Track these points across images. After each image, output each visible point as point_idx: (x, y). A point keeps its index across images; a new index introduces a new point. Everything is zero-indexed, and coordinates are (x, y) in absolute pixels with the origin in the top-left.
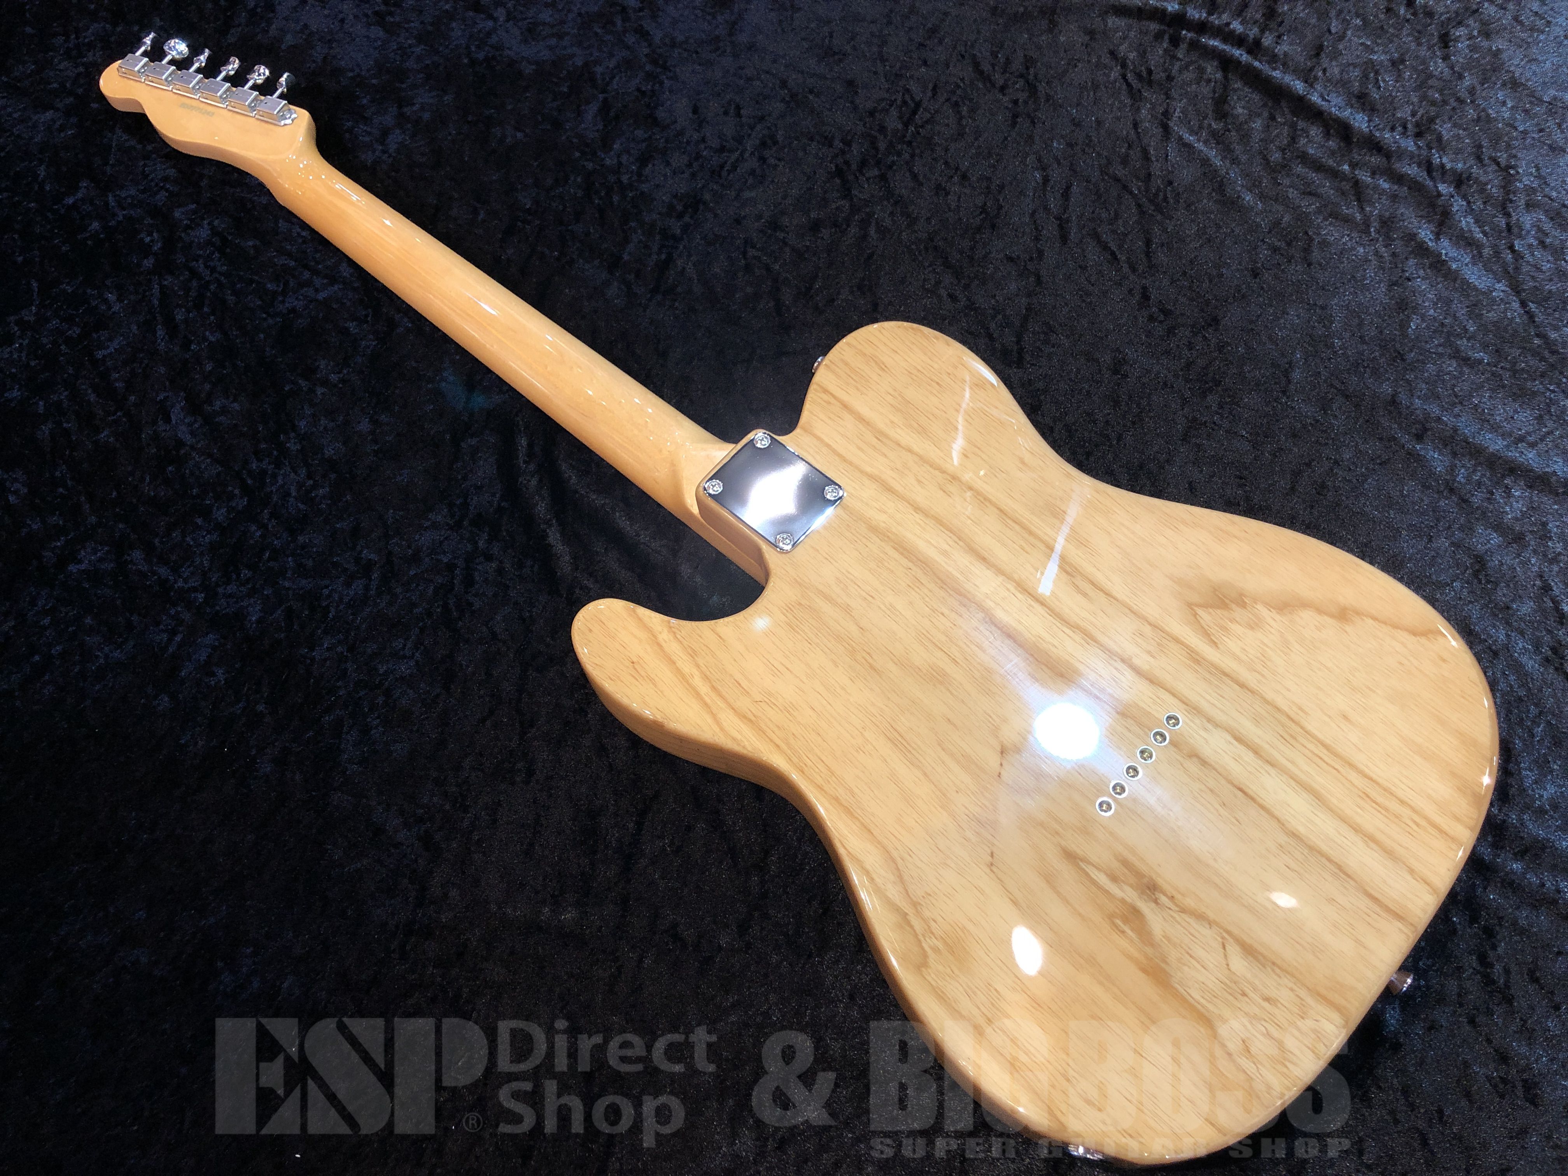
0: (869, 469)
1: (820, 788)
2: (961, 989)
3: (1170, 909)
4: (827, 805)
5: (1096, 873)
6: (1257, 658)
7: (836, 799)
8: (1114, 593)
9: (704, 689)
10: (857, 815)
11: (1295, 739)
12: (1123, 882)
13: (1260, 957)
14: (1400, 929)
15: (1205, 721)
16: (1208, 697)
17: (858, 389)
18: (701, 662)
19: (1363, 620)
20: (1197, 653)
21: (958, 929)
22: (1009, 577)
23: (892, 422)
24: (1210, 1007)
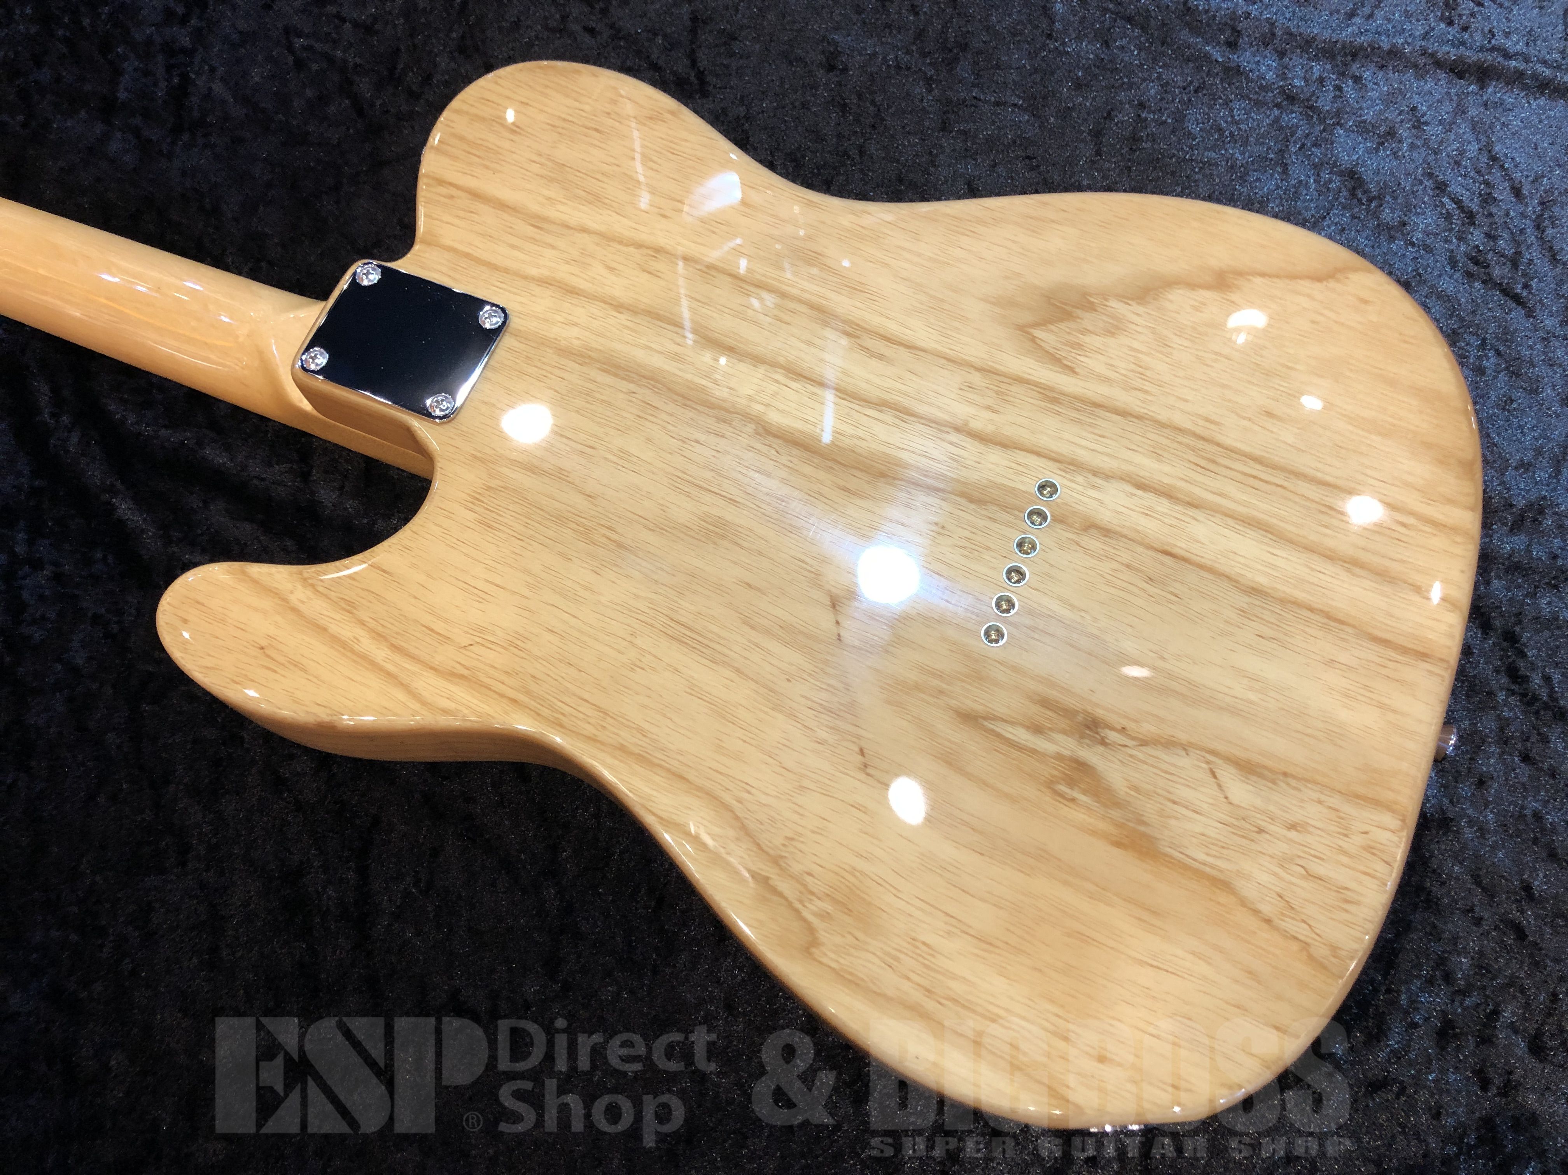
0: (534, 272)
1: (592, 740)
2: (876, 961)
3: (1126, 746)
4: (610, 760)
5: (1010, 729)
6: (1132, 371)
7: (622, 748)
8: (920, 344)
9: (381, 653)
10: (656, 761)
11: (1214, 462)
12: (1050, 729)
13: (1266, 772)
14: (1429, 671)
15: (1090, 476)
16: (1083, 443)
17: (487, 167)
18: (364, 615)
19: (1249, 280)
20: (1051, 389)
21: (847, 875)
22: (773, 364)
23: (549, 199)
24: (1219, 863)
